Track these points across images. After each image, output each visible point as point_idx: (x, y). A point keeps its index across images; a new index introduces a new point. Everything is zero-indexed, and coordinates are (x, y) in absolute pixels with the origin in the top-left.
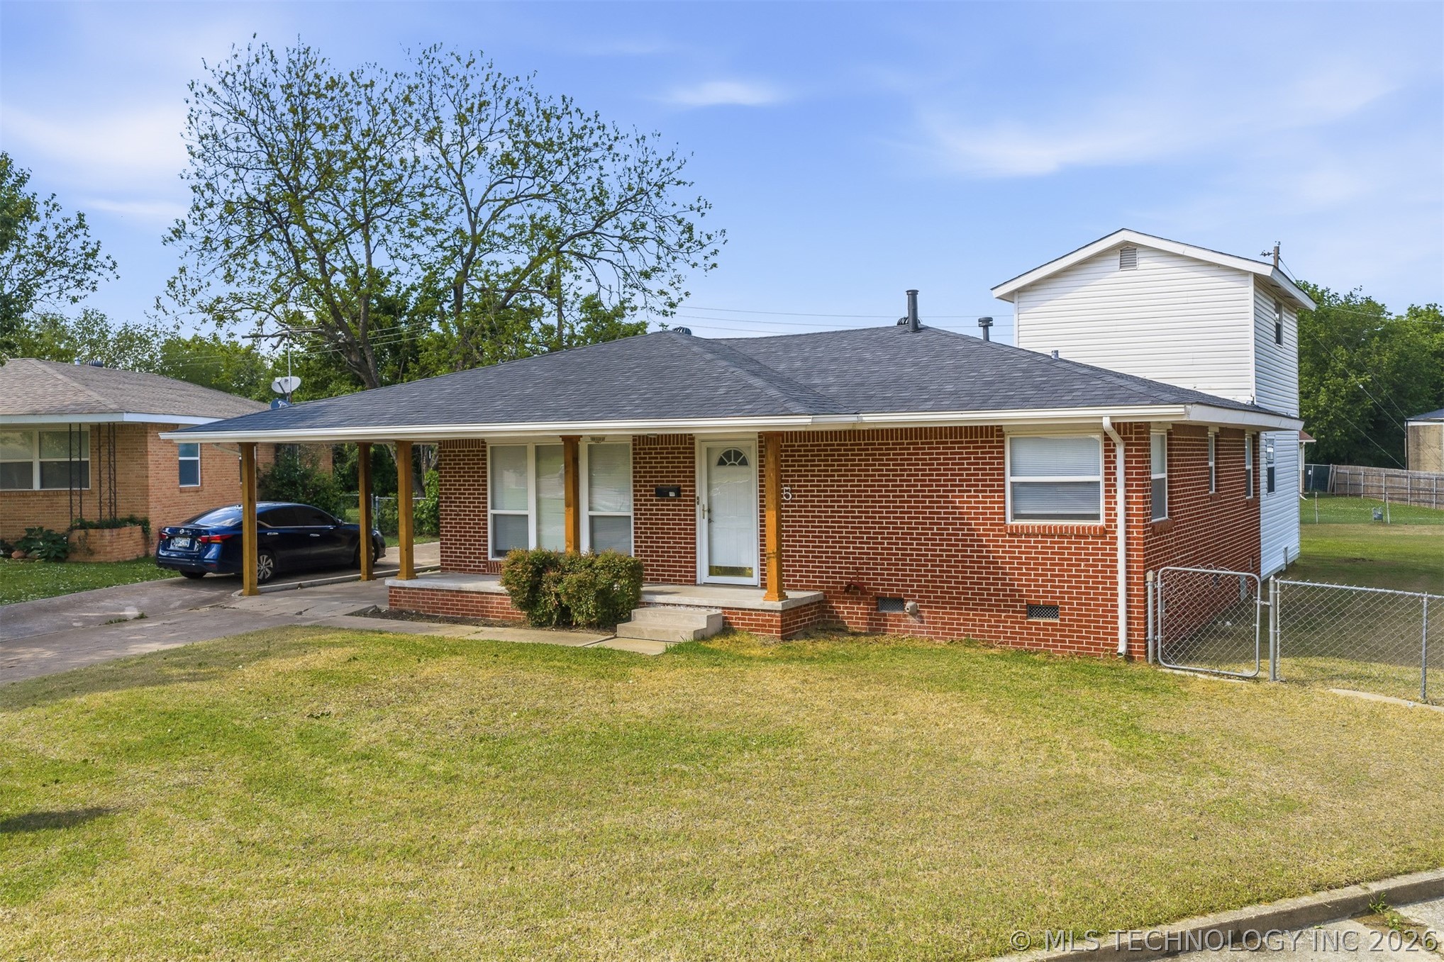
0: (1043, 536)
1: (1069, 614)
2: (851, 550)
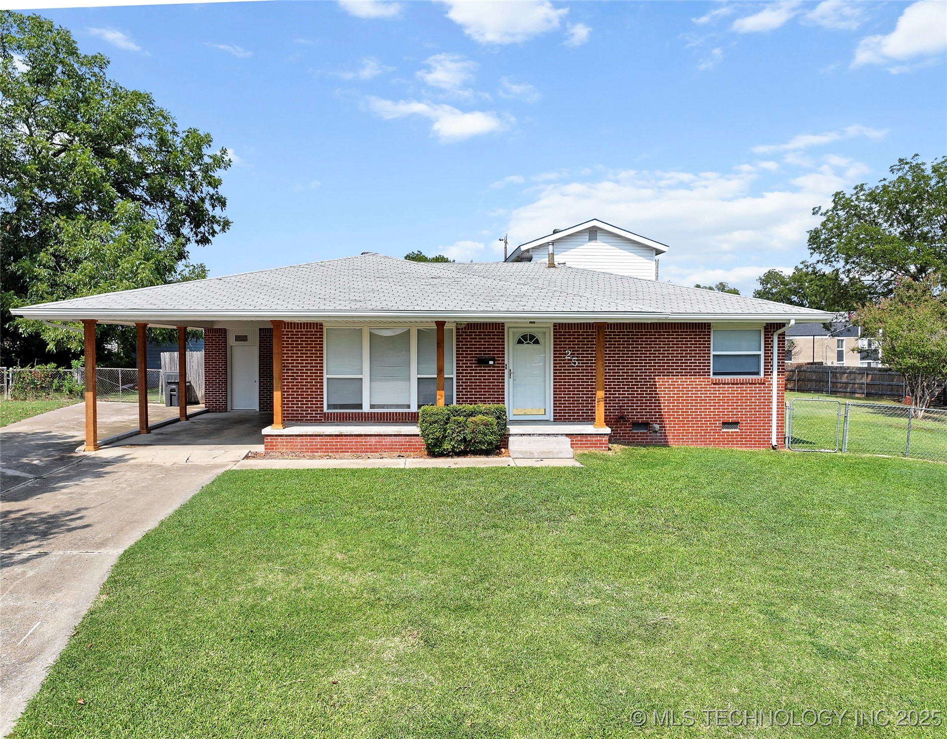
0: (732, 384)
1: (745, 426)
2: (617, 395)
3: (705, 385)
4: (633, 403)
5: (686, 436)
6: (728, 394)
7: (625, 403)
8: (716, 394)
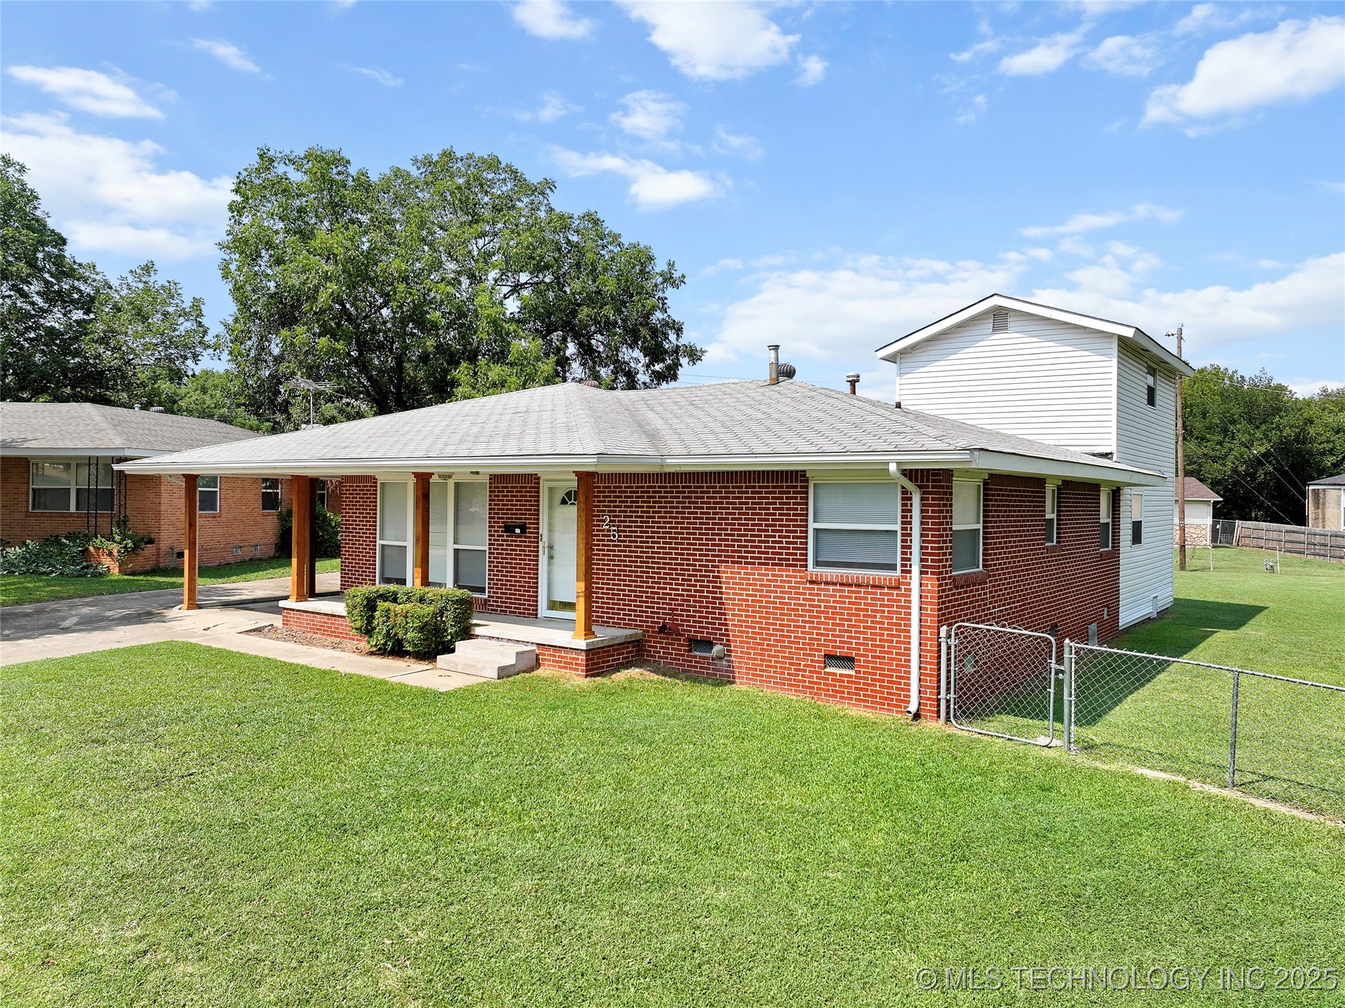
0: (842, 584)
1: (863, 667)
2: (668, 591)
3: (796, 582)
4: (689, 606)
5: (766, 671)
6: (834, 602)
7: (679, 605)
8: (814, 600)
